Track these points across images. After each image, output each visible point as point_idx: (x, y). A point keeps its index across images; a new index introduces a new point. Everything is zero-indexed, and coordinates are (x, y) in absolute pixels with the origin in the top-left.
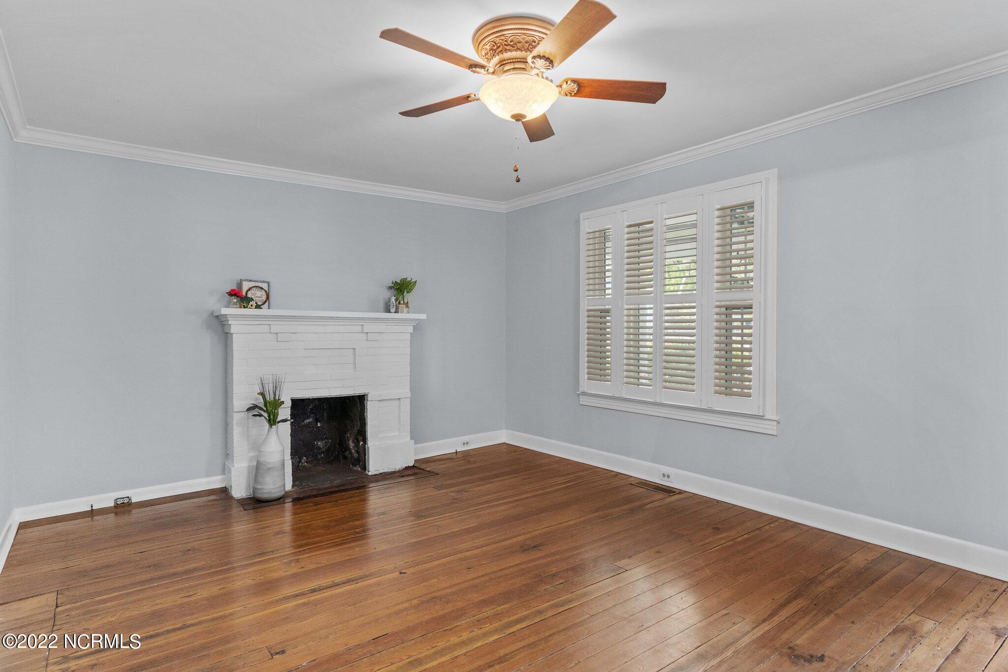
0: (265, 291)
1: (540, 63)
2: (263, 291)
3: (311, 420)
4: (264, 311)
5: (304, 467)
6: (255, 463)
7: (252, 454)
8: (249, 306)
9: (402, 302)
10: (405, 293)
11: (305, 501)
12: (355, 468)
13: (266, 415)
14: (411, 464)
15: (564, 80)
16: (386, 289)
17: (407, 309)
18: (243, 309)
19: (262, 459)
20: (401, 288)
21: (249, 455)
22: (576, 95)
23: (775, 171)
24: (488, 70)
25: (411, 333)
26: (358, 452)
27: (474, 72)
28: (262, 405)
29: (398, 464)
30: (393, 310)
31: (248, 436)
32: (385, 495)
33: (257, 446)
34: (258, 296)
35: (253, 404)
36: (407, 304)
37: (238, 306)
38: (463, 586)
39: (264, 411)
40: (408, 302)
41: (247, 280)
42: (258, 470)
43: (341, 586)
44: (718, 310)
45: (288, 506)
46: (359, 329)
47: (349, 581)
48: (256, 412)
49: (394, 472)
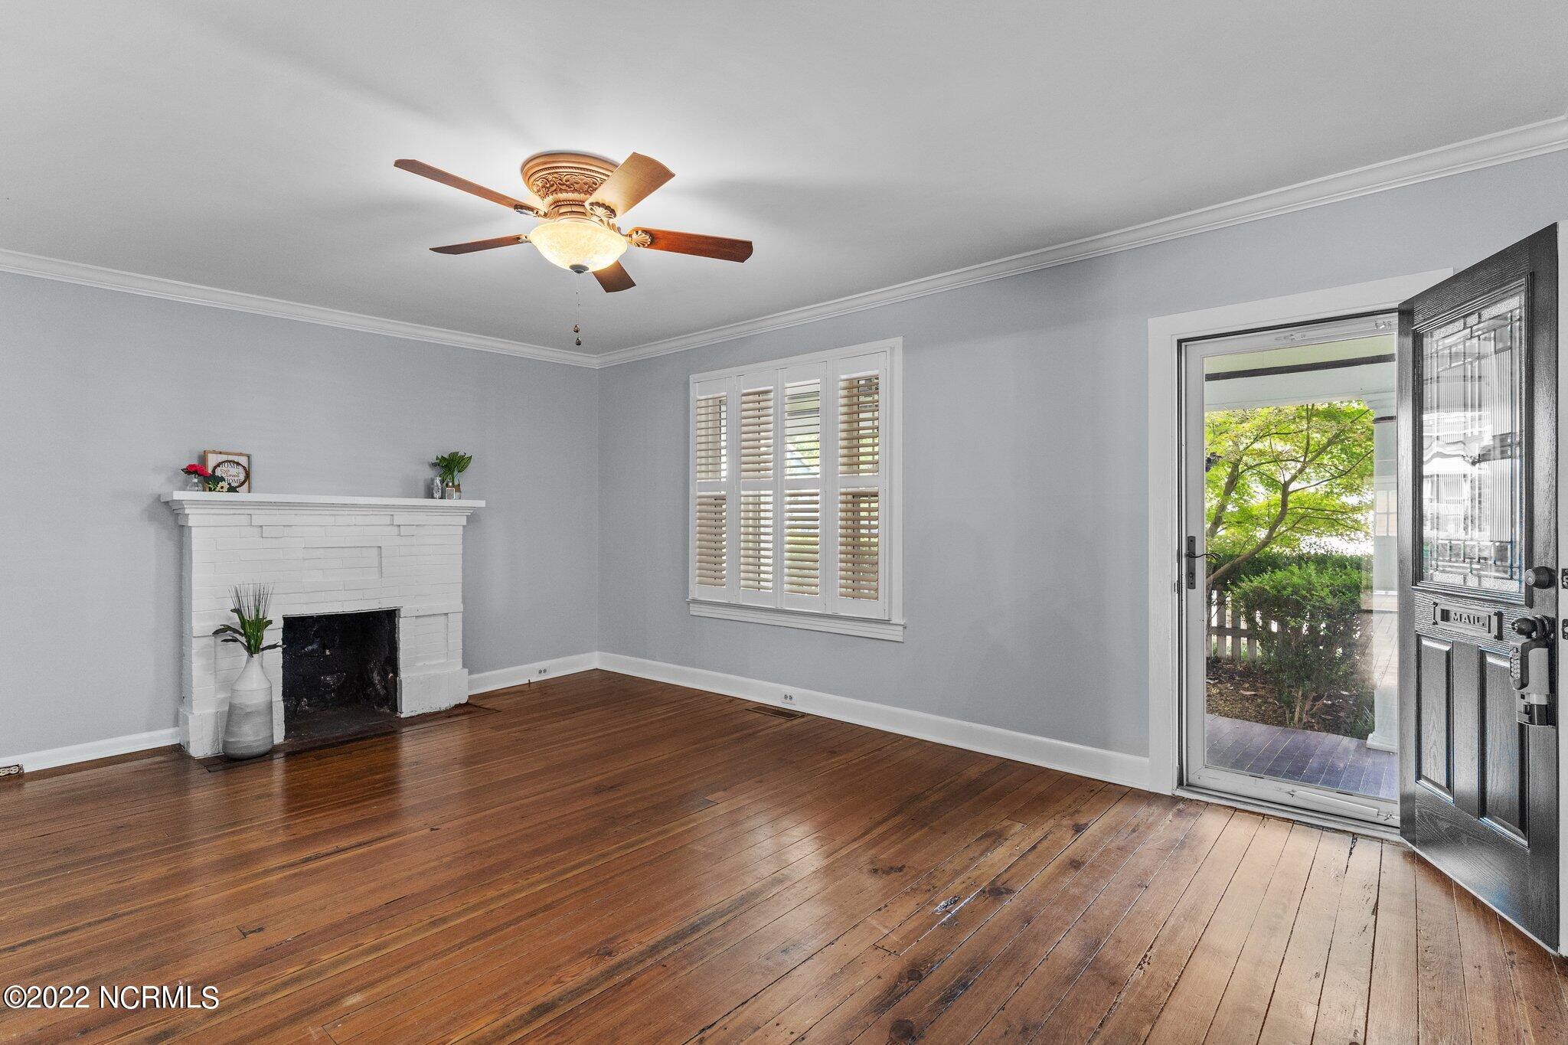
0: (244, 467)
1: (600, 211)
2: (240, 467)
3: (315, 646)
4: (242, 495)
5: (306, 711)
6: (227, 708)
7: (222, 695)
8: (218, 489)
9: (451, 484)
10: (456, 473)
11: (303, 755)
12: (382, 710)
13: (243, 639)
14: (464, 701)
15: (633, 230)
16: (428, 466)
17: (458, 493)
18: (207, 493)
19: (236, 701)
20: (450, 466)
21: (218, 696)
22: (649, 246)
23: (900, 339)
24: (537, 213)
25: (464, 526)
26: (385, 688)
27: (521, 213)
28: (238, 627)
29: (444, 701)
30: (437, 495)
31: (215, 671)
32: (424, 740)
33: (229, 685)
34: (235, 474)
35: (224, 625)
36: (458, 488)
37: (201, 488)
38: (513, 837)
39: (240, 634)
40: (459, 485)
41: (214, 452)
42: (231, 716)
43: (348, 851)
44: (843, 498)
45: (279, 762)
46: (387, 520)
47: (360, 845)
48: (229, 635)
49: (439, 713)
